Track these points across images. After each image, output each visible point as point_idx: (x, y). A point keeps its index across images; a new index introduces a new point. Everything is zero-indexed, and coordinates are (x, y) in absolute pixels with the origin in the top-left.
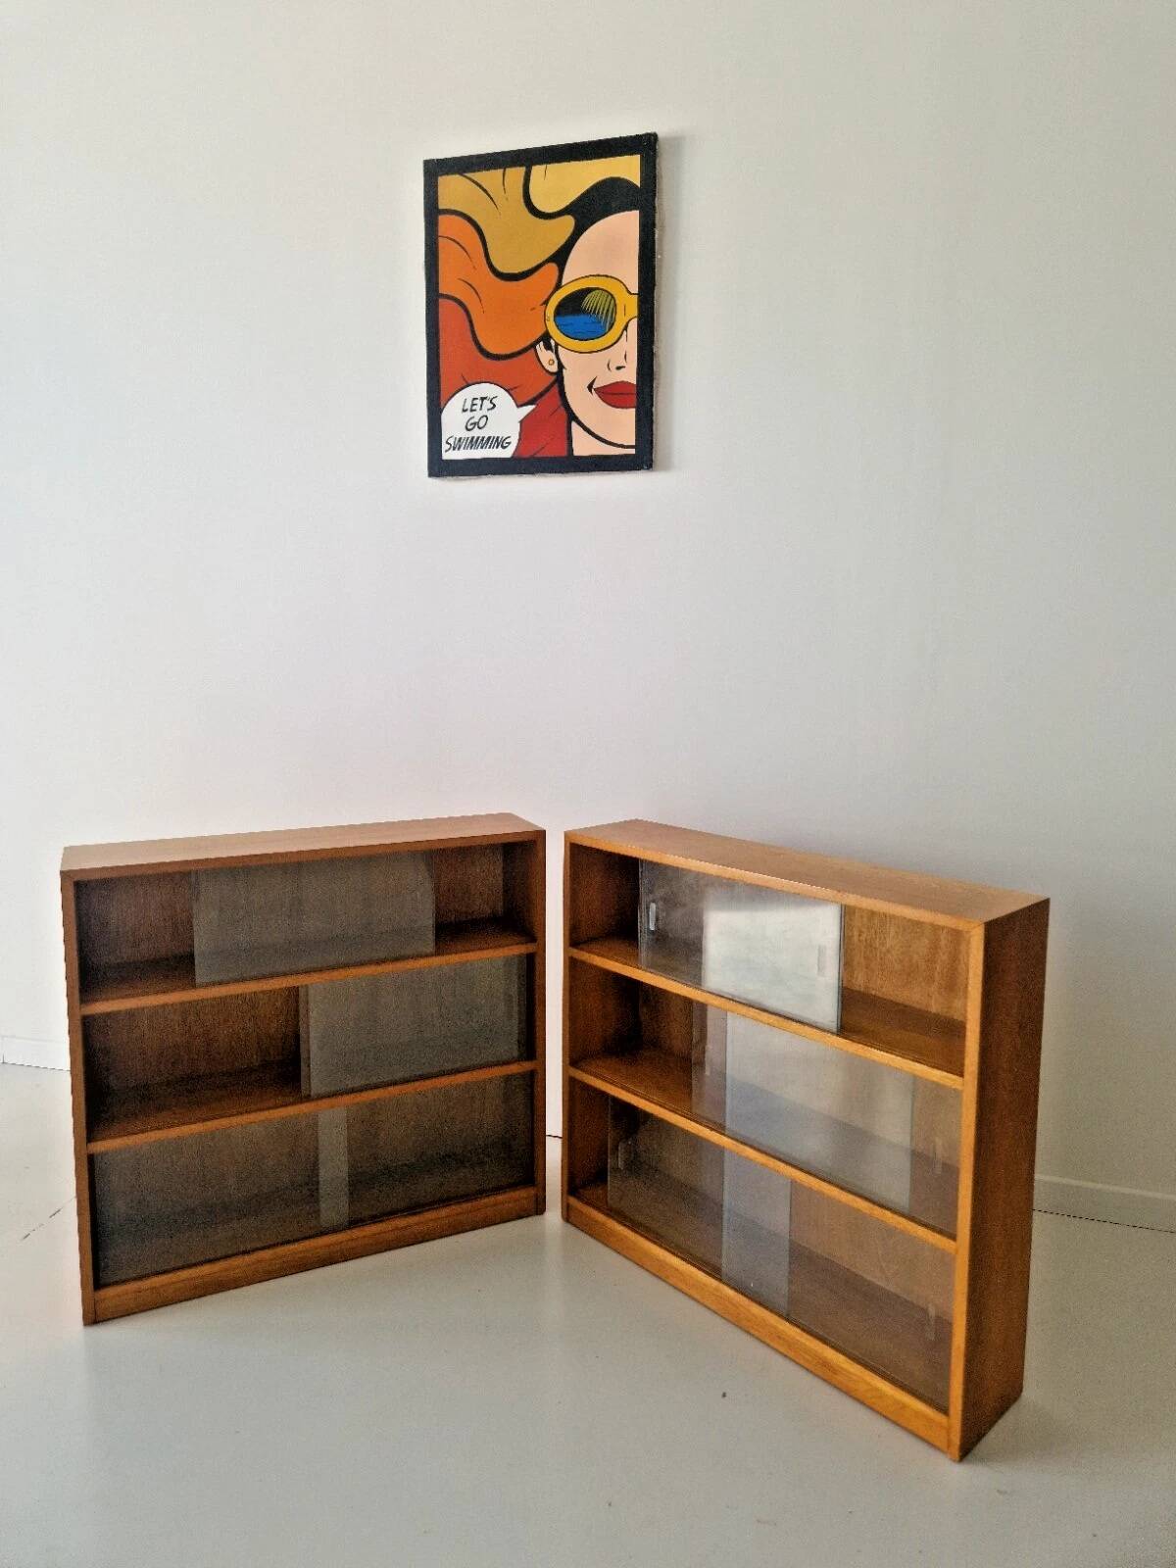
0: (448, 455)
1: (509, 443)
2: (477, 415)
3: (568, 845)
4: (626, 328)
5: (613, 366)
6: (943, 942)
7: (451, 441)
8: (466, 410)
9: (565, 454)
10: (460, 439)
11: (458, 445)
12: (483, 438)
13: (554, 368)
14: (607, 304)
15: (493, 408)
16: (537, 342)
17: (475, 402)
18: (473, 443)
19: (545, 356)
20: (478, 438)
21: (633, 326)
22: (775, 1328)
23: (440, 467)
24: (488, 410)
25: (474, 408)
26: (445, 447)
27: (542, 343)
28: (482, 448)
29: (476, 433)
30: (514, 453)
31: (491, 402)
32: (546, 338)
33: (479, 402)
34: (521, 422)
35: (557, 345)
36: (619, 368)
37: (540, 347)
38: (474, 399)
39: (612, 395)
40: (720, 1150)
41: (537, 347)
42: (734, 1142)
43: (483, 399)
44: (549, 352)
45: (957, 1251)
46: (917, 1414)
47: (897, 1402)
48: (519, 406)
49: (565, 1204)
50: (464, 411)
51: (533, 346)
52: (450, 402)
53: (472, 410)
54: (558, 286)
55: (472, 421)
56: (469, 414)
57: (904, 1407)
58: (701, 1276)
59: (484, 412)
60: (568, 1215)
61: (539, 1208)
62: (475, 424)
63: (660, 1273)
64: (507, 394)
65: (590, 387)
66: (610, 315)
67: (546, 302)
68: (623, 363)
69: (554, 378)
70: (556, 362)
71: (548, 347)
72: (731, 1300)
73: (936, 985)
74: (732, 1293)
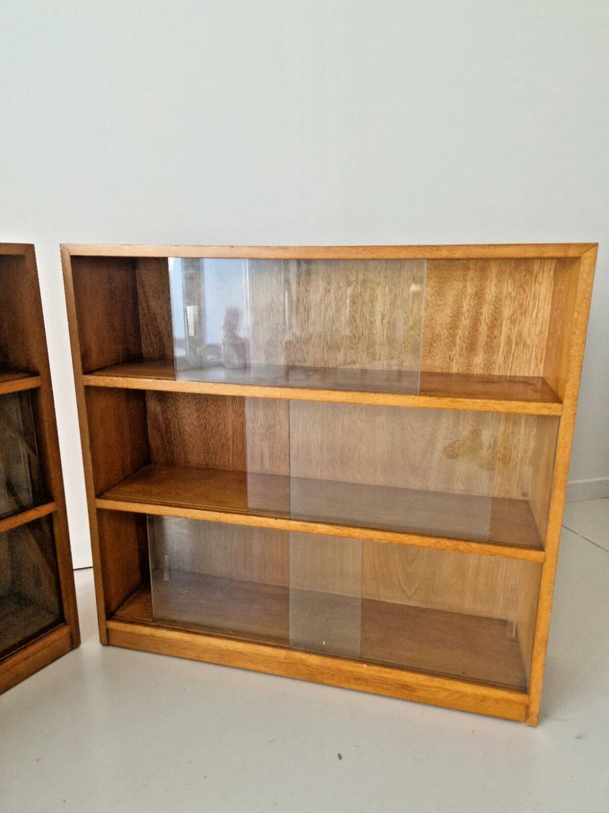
3: (68, 259)
6: (465, 309)
22: (351, 672)
40: (284, 534)
42: (302, 523)
45: (545, 559)
46: (497, 701)
47: (476, 697)
49: (104, 631)
57: (484, 699)
58: (268, 651)
60: (107, 639)
61: (74, 642)
63: (223, 660)
72: (303, 663)
73: (457, 348)
74: (303, 656)
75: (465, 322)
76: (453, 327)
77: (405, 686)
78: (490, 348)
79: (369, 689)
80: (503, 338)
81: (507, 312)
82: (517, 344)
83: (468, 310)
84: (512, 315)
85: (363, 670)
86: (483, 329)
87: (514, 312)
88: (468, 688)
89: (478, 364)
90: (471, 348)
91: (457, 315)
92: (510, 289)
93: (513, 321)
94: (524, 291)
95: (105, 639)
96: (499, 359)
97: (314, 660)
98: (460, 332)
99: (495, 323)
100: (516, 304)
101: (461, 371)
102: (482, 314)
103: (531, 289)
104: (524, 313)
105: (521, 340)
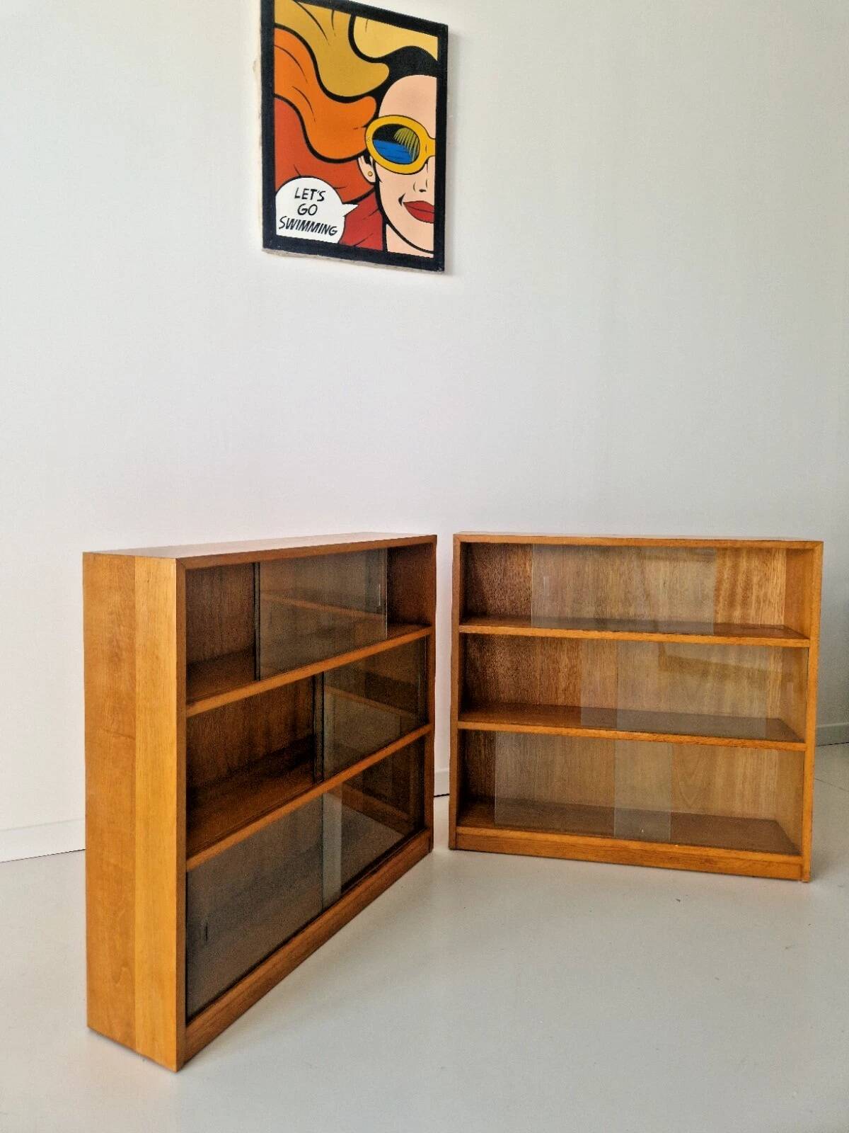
0: (281, 232)
1: (336, 231)
2: (308, 203)
4: (426, 162)
5: (417, 189)
6: (725, 577)
7: (285, 220)
8: (299, 197)
9: (381, 249)
10: (293, 220)
11: (291, 224)
12: (313, 223)
13: (372, 179)
14: (413, 140)
15: (321, 200)
16: (359, 155)
17: (306, 192)
18: (304, 225)
19: (366, 168)
20: (309, 222)
21: (432, 161)
22: (666, 853)
23: (272, 241)
24: (318, 201)
25: (305, 196)
26: (279, 224)
27: (362, 157)
28: (312, 231)
29: (307, 217)
30: (339, 241)
31: (320, 195)
32: (366, 154)
33: (310, 193)
34: (346, 216)
35: (374, 162)
36: (422, 191)
37: (361, 160)
38: (305, 189)
39: (416, 209)
41: (359, 159)
42: (628, 733)
43: (313, 191)
44: (368, 165)
45: (806, 748)
46: (779, 864)
48: (344, 203)
49: (453, 836)
50: (296, 197)
51: (356, 157)
52: (283, 188)
53: (303, 198)
54: (376, 116)
55: (304, 207)
56: (301, 201)
59: (314, 201)
60: (456, 844)
62: (306, 210)
64: (334, 191)
65: (400, 200)
66: (415, 148)
67: (367, 126)
68: (424, 188)
69: (372, 187)
70: (374, 174)
71: (368, 161)
72: (626, 849)
73: (721, 605)
74: (626, 843)
75: (726, 586)
76: (717, 589)
77: (708, 860)
78: (745, 603)
79: (679, 866)
80: (754, 598)
81: (755, 580)
82: (764, 601)
83: (728, 578)
84: (759, 581)
85: (675, 850)
86: (739, 590)
87: (761, 579)
88: (758, 856)
89: (737, 617)
90: (731, 604)
91: (720, 581)
92: (757, 564)
93: (760, 587)
94: (767, 565)
95: (453, 843)
96: (752, 612)
97: (635, 845)
98: (722, 593)
99: (748, 587)
100: (762, 574)
101: (724, 621)
102: (738, 580)
103: (771, 563)
104: (768, 580)
105: (767, 598)
